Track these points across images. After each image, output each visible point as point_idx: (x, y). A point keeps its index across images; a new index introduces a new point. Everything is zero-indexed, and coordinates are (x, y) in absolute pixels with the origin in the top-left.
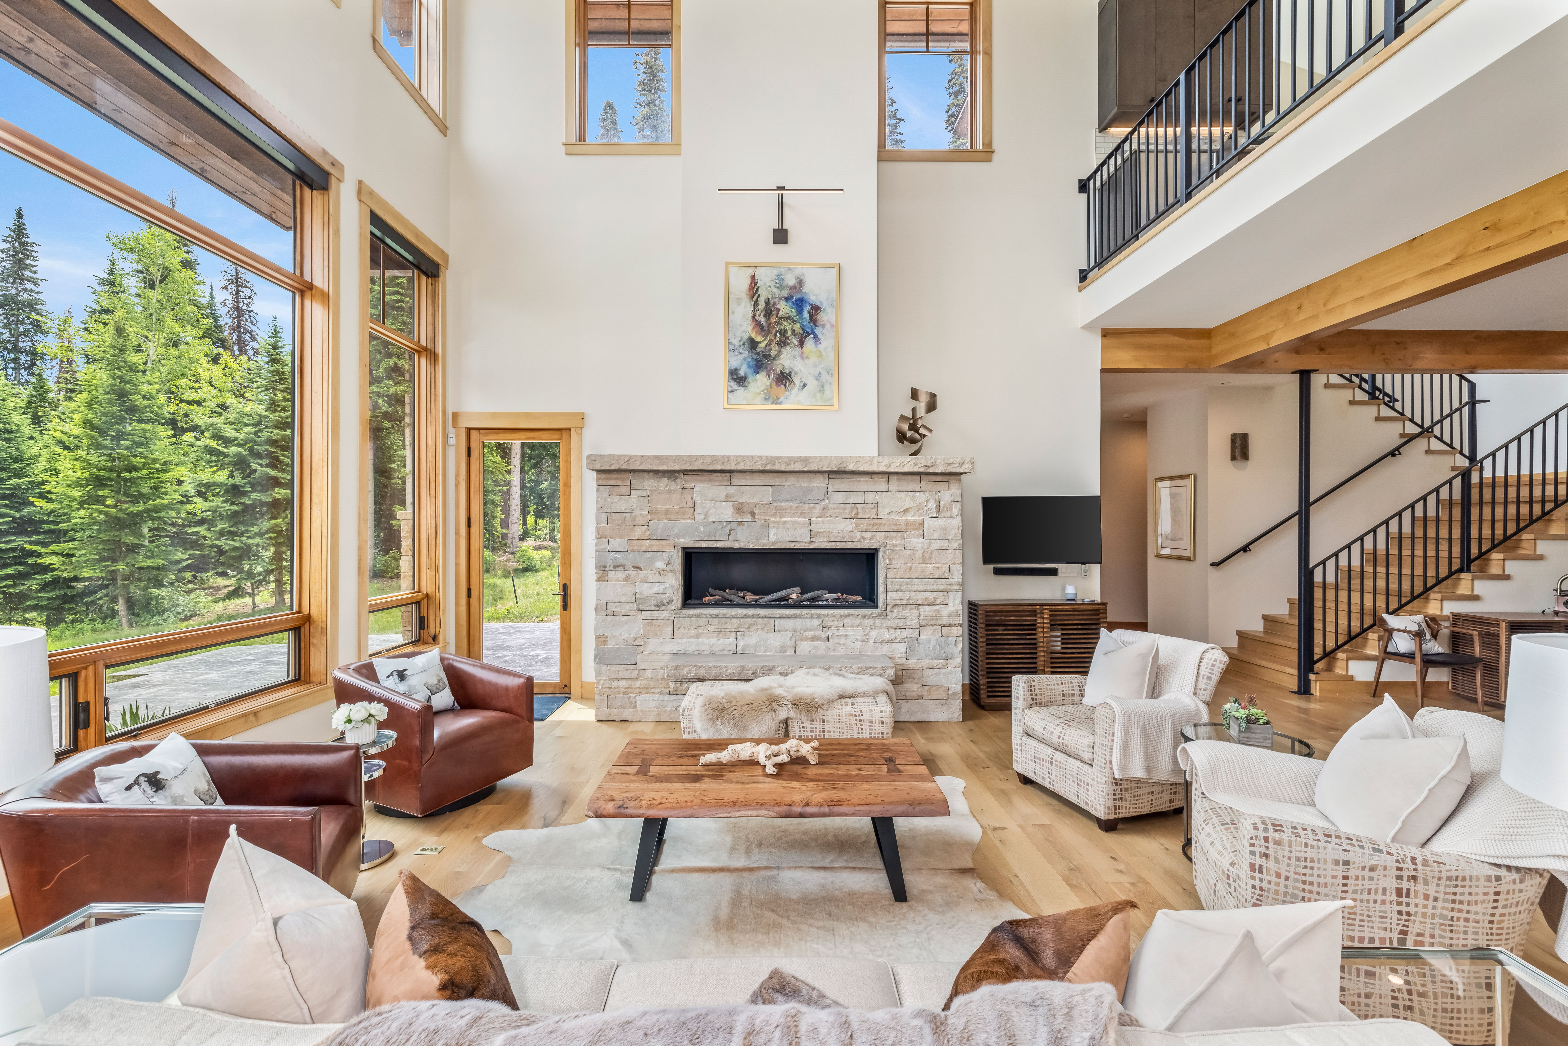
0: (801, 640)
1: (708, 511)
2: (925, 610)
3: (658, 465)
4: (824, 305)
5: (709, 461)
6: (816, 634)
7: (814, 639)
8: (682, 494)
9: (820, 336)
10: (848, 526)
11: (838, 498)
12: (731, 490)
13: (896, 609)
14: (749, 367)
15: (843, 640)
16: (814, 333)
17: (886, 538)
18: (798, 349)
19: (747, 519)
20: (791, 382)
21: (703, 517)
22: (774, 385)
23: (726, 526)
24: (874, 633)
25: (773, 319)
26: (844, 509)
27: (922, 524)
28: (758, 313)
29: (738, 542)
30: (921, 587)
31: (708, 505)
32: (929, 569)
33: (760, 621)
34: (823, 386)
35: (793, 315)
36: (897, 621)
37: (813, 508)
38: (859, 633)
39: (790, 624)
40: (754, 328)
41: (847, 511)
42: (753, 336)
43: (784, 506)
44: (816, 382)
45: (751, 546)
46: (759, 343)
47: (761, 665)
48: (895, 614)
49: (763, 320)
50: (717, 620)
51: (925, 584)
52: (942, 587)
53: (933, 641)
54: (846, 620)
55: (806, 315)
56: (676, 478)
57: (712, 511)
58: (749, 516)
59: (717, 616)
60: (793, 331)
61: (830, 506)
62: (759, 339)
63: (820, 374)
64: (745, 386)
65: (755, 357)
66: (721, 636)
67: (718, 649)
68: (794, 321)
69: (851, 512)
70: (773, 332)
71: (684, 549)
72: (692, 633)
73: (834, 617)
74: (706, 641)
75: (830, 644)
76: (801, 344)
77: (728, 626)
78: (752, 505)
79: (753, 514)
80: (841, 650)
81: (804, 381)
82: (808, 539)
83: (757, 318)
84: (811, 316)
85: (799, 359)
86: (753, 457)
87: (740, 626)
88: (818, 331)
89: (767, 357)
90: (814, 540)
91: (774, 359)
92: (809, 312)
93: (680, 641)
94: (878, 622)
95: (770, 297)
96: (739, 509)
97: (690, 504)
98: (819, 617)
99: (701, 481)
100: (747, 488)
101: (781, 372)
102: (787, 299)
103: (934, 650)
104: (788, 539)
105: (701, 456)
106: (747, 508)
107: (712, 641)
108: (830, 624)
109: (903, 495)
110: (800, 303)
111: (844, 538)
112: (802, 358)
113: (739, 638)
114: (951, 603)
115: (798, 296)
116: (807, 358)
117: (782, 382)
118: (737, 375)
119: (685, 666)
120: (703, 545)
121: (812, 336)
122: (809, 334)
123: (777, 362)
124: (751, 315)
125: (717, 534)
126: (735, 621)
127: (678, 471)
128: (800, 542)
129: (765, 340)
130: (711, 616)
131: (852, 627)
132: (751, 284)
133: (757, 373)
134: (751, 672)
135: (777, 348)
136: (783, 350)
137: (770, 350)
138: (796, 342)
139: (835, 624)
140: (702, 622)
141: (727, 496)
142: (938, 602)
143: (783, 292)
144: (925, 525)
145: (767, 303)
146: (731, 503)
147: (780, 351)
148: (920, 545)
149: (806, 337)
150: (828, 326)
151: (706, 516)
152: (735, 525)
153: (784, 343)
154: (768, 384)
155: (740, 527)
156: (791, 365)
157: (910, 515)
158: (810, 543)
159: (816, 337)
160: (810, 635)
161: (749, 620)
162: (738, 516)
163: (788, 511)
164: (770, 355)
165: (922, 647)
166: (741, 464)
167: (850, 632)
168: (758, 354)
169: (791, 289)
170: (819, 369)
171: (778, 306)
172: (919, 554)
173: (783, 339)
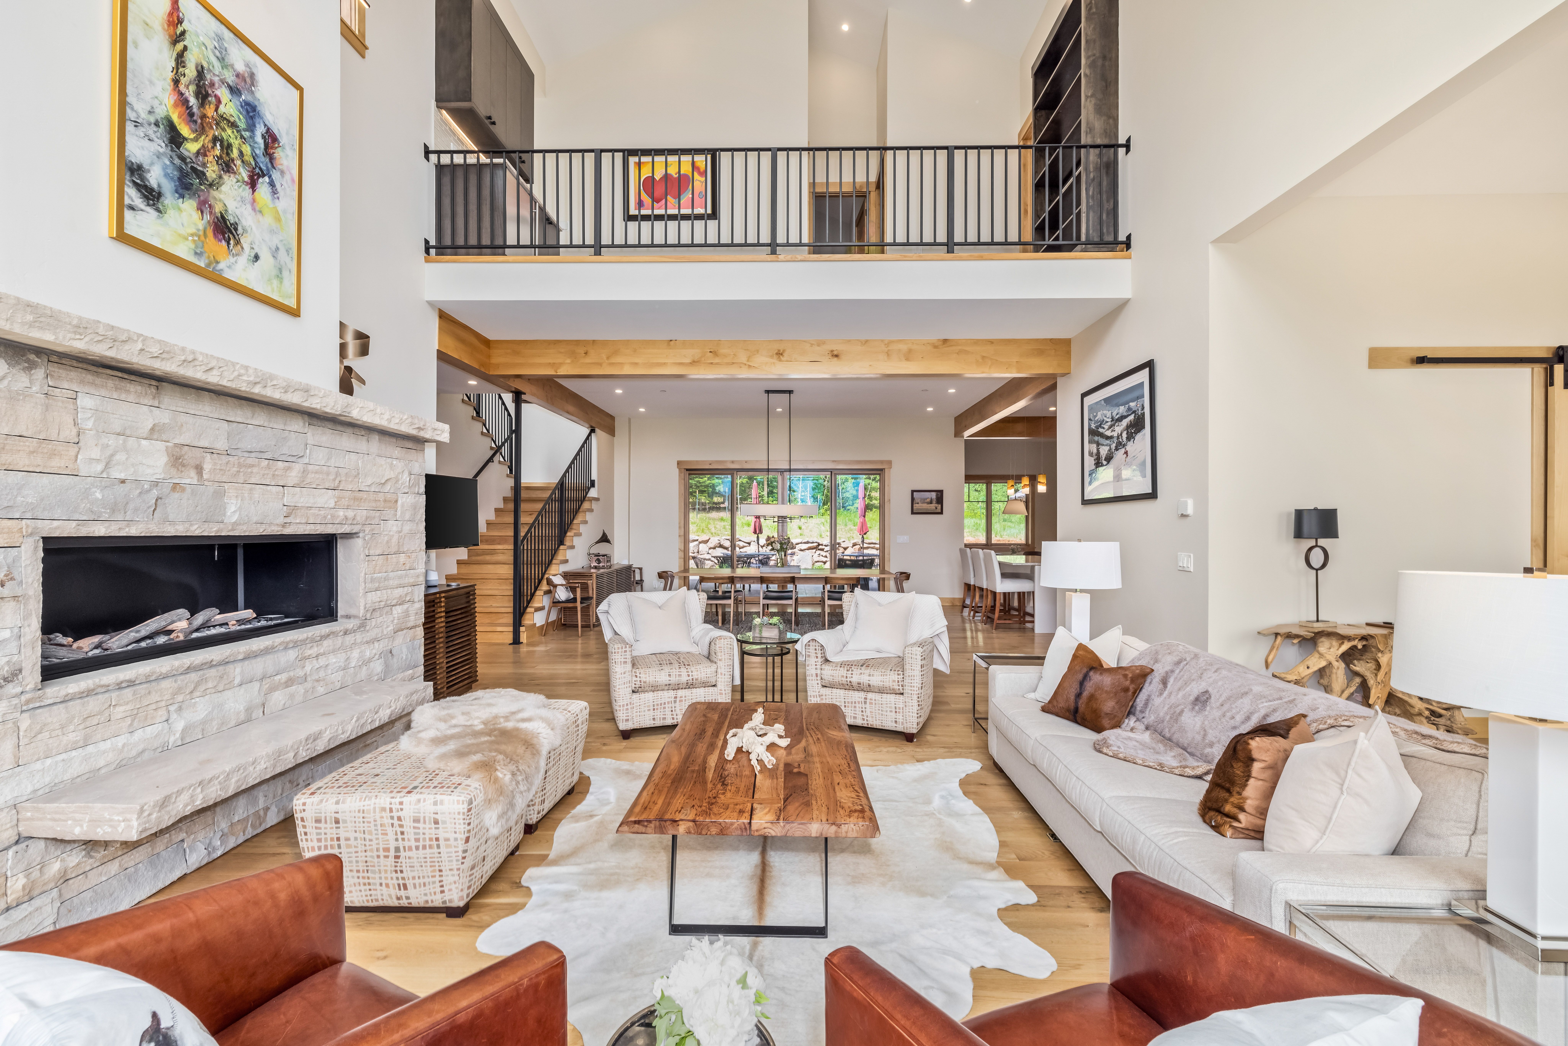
0: (273, 689)
1: (112, 455)
2: (398, 610)
3: (31, 325)
4: (283, 140)
5: (155, 350)
6: (292, 674)
7: (290, 682)
8: (47, 408)
9: (278, 186)
10: (327, 499)
11: (320, 456)
12: (162, 416)
13: (377, 614)
14: (166, 175)
15: (322, 674)
16: (270, 177)
17: (367, 518)
18: (248, 190)
19: (189, 478)
20: (238, 242)
21: (100, 467)
22: (210, 233)
23: (150, 490)
24: (355, 654)
25: (210, 111)
26: (328, 474)
27: (396, 501)
28: (184, 80)
29: (173, 523)
30: (396, 582)
31: (112, 441)
32: (402, 558)
33: (213, 672)
34: (280, 270)
35: (242, 125)
36: (376, 631)
37: (289, 468)
38: (341, 658)
39: (258, 666)
40: (176, 105)
41: (332, 477)
42: (175, 118)
43: (250, 461)
44: (272, 259)
45: (197, 533)
46: (185, 139)
47: (303, 736)
48: (374, 622)
49: (193, 101)
50: (128, 693)
51: (400, 577)
52: (412, 580)
53: (405, 650)
54: (326, 643)
55: (259, 140)
56: (32, 366)
57: (120, 457)
58: (193, 473)
59: (131, 683)
60: (241, 154)
61: (310, 467)
62: (185, 130)
63: (277, 249)
64: (158, 210)
65: (177, 161)
66: (135, 724)
67: (134, 753)
68: (242, 137)
69: (334, 480)
70: (210, 137)
71: (45, 540)
72: (72, 737)
73: (313, 640)
74: (103, 746)
75: (308, 685)
76: (253, 185)
77: (154, 697)
78: (198, 453)
79: (199, 469)
80: (321, 690)
81: (257, 250)
82: (281, 520)
83: (182, 88)
84: (267, 146)
85: (249, 207)
86: (234, 364)
87: (179, 691)
88: (275, 175)
89: (201, 175)
90: (288, 520)
91: (211, 185)
92: (263, 137)
93: (38, 766)
94: (359, 637)
95: (205, 65)
96: (177, 458)
97: (70, 433)
98: (296, 644)
99: (93, 384)
100: (190, 419)
101: (222, 216)
102: (234, 91)
103: (406, 659)
104: (255, 519)
105: (140, 335)
106: (190, 456)
107: (120, 741)
108: (308, 652)
109: (382, 461)
110: (251, 111)
111: (325, 517)
112: (254, 209)
113: (174, 716)
114: (416, 600)
115: (250, 98)
116: (260, 212)
117: (223, 234)
118: (142, 178)
119: (179, 793)
120: (100, 530)
121: (266, 179)
122: (264, 176)
123: (214, 193)
124: (170, 75)
125: (131, 506)
126: (165, 684)
127: (40, 351)
128: (271, 524)
129: (196, 140)
130: (120, 686)
131: (333, 651)
132: (171, 14)
133: (182, 196)
134: (292, 754)
135: (216, 168)
136: (225, 177)
137: (204, 165)
138: (245, 175)
139: (314, 651)
140: (93, 704)
141: (152, 430)
142: (408, 599)
143: (225, 72)
144: (400, 503)
145: (201, 73)
146: (161, 445)
147: (220, 177)
148: (395, 529)
149: (259, 176)
150: (287, 177)
151: (107, 466)
152: (166, 489)
153: (227, 166)
154: (201, 227)
155: (176, 495)
156: (238, 212)
157: (387, 488)
158: (284, 525)
159: (272, 184)
160: (283, 677)
161: (194, 676)
162: (174, 471)
163: (255, 470)
164: (204, 174)
165: (395, 660)
166: (215, 372)
167: (332, 659)
168: (183, 158)
169: (238, 76)
170: (275, 241)
171: (218, 92)
172: (394, 540)
173: (226, 158)
